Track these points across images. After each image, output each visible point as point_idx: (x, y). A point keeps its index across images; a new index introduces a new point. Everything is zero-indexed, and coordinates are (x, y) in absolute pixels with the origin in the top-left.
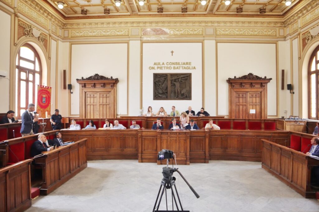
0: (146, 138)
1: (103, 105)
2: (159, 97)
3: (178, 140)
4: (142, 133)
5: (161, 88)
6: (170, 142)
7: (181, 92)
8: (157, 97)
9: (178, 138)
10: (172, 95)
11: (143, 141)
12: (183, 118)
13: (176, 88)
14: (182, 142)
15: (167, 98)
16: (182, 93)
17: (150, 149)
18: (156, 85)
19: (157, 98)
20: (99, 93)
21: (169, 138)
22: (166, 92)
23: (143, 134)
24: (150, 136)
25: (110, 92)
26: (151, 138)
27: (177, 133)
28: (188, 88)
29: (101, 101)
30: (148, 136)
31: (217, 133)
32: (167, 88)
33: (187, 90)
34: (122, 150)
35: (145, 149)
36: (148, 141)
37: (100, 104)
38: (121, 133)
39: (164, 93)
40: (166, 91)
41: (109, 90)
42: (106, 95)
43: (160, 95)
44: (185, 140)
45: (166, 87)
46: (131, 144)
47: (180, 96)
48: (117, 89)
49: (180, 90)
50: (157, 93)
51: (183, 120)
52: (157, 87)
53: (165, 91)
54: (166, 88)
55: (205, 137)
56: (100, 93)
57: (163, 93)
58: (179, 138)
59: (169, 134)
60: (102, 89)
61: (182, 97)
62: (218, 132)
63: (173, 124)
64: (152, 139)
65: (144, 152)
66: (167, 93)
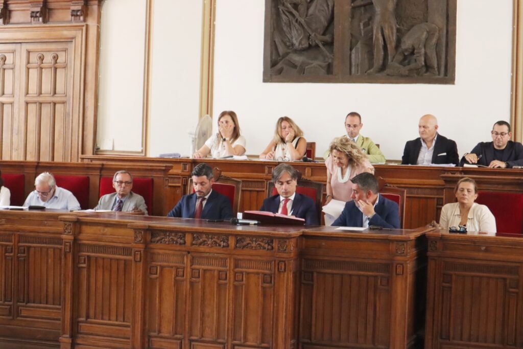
0: (96, 258)
1: (41, 103)
2: (295, 66)
3: (231, 275)
4: (80, 233)
5: (302, 20)
6: (192, 284)
7: (399, 42)
8: (279, 66)
9: (230, 263)
10: (358, 55)
11: (85, 272)
12: (343, 174)
13: (378, 18)
14: (255, 287)
15: (329, 74)
16: (407, 43)
17: (113, 317)
18: (281, 8)
19: (280, 72)
20: (25, 47)
21: (187, 260)
22: (326, 44)
23: (82, 236)
24: (115, 250)
25: (70, 40)
26: (118, 260)
27: (226, 240)
28: (438, 20)
29: (33, 88)
30: (105, 249)
31: (481, 255)
32: (331, 20)
33: (430, 34)
34: (14, 313)
35: (92, 312)
36: (107, 275)
37: (28, 99)
38: (8, 226)
39: (317, 46)
40: (327, 38)
41: (67, 33)
42: (56, 58)
43: (297, 59)
44: (268, 279)
45: (329, 13)
46: (51, 284)
47: (394, 63)
48: (98, 28)
49: (398, 30)
50: (282, 50)
51: (341, 181)
52: (284, 17)
53: (317, 39)
54: (326, 24)
55: (389, 269)
56: (31, 47)
57: (310, 46)
58: (236, 266)
59: (188, 238)
60: (38, 30)
61: (404, 70)
62: (486, 251)
63: (282, 198)
64: (122, 266)
65: (84, 327)
66: (330, 44)
